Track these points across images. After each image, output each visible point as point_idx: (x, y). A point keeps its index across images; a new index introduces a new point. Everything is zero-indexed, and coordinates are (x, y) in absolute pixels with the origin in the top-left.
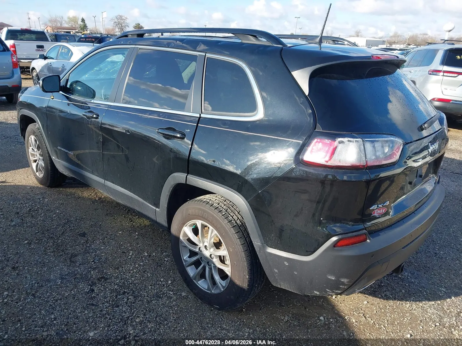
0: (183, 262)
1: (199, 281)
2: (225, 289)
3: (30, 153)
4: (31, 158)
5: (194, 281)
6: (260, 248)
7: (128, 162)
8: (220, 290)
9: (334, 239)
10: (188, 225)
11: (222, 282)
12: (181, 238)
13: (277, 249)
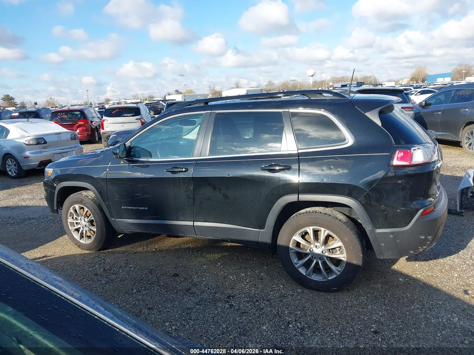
0: (295, 265)
1: (312, 275)
2: (341, 272)
3: (69, 223)
4: (70, 227)
5: (308, 277)
6: (371, 231)
7: (227, 199)
8: (336, 274)
9: (421, 211)
10: (297, 234)
11: (337, 268)
12: (291, 246)
13: (384, 229)
